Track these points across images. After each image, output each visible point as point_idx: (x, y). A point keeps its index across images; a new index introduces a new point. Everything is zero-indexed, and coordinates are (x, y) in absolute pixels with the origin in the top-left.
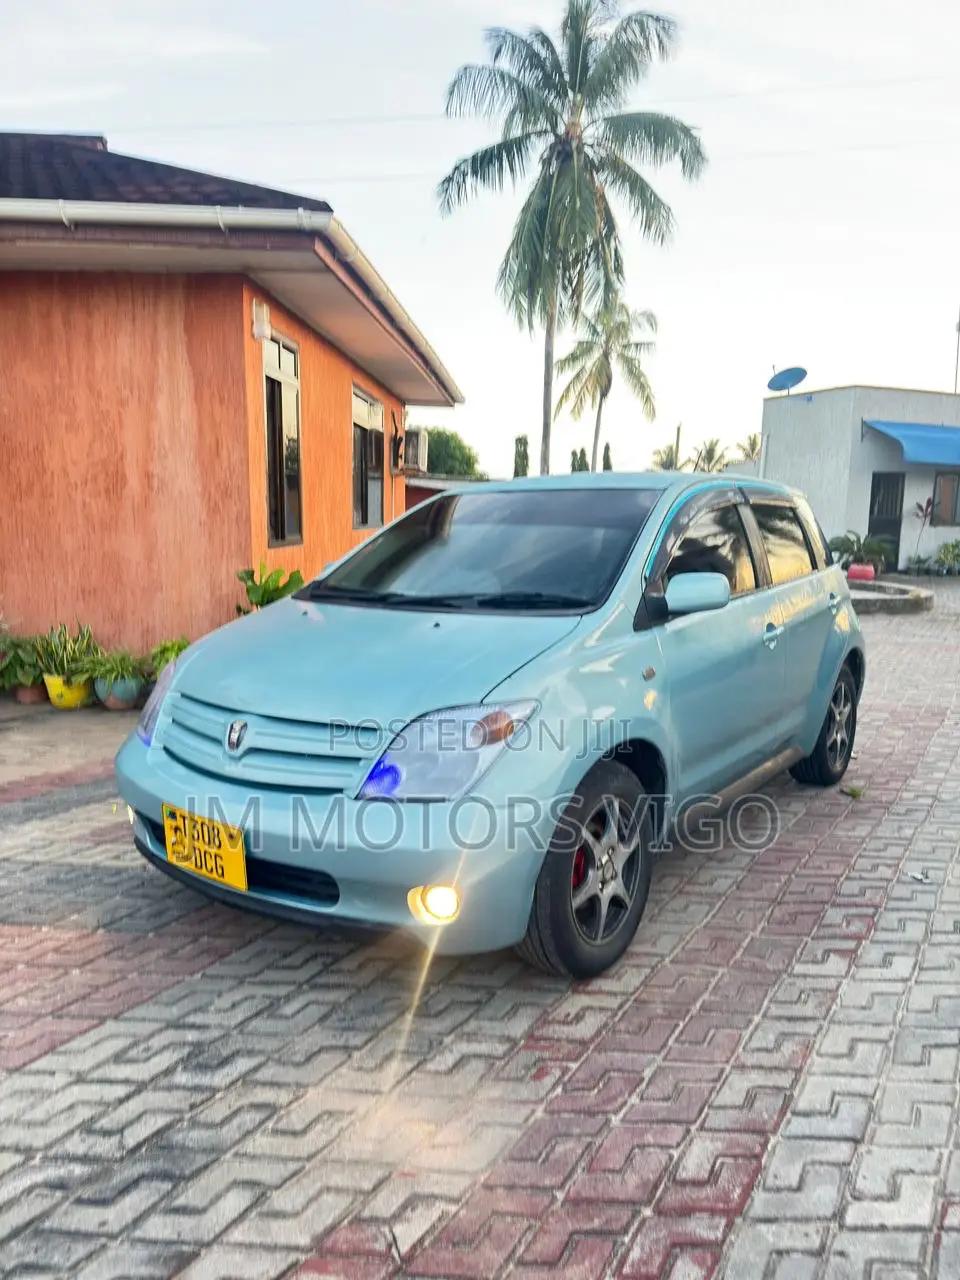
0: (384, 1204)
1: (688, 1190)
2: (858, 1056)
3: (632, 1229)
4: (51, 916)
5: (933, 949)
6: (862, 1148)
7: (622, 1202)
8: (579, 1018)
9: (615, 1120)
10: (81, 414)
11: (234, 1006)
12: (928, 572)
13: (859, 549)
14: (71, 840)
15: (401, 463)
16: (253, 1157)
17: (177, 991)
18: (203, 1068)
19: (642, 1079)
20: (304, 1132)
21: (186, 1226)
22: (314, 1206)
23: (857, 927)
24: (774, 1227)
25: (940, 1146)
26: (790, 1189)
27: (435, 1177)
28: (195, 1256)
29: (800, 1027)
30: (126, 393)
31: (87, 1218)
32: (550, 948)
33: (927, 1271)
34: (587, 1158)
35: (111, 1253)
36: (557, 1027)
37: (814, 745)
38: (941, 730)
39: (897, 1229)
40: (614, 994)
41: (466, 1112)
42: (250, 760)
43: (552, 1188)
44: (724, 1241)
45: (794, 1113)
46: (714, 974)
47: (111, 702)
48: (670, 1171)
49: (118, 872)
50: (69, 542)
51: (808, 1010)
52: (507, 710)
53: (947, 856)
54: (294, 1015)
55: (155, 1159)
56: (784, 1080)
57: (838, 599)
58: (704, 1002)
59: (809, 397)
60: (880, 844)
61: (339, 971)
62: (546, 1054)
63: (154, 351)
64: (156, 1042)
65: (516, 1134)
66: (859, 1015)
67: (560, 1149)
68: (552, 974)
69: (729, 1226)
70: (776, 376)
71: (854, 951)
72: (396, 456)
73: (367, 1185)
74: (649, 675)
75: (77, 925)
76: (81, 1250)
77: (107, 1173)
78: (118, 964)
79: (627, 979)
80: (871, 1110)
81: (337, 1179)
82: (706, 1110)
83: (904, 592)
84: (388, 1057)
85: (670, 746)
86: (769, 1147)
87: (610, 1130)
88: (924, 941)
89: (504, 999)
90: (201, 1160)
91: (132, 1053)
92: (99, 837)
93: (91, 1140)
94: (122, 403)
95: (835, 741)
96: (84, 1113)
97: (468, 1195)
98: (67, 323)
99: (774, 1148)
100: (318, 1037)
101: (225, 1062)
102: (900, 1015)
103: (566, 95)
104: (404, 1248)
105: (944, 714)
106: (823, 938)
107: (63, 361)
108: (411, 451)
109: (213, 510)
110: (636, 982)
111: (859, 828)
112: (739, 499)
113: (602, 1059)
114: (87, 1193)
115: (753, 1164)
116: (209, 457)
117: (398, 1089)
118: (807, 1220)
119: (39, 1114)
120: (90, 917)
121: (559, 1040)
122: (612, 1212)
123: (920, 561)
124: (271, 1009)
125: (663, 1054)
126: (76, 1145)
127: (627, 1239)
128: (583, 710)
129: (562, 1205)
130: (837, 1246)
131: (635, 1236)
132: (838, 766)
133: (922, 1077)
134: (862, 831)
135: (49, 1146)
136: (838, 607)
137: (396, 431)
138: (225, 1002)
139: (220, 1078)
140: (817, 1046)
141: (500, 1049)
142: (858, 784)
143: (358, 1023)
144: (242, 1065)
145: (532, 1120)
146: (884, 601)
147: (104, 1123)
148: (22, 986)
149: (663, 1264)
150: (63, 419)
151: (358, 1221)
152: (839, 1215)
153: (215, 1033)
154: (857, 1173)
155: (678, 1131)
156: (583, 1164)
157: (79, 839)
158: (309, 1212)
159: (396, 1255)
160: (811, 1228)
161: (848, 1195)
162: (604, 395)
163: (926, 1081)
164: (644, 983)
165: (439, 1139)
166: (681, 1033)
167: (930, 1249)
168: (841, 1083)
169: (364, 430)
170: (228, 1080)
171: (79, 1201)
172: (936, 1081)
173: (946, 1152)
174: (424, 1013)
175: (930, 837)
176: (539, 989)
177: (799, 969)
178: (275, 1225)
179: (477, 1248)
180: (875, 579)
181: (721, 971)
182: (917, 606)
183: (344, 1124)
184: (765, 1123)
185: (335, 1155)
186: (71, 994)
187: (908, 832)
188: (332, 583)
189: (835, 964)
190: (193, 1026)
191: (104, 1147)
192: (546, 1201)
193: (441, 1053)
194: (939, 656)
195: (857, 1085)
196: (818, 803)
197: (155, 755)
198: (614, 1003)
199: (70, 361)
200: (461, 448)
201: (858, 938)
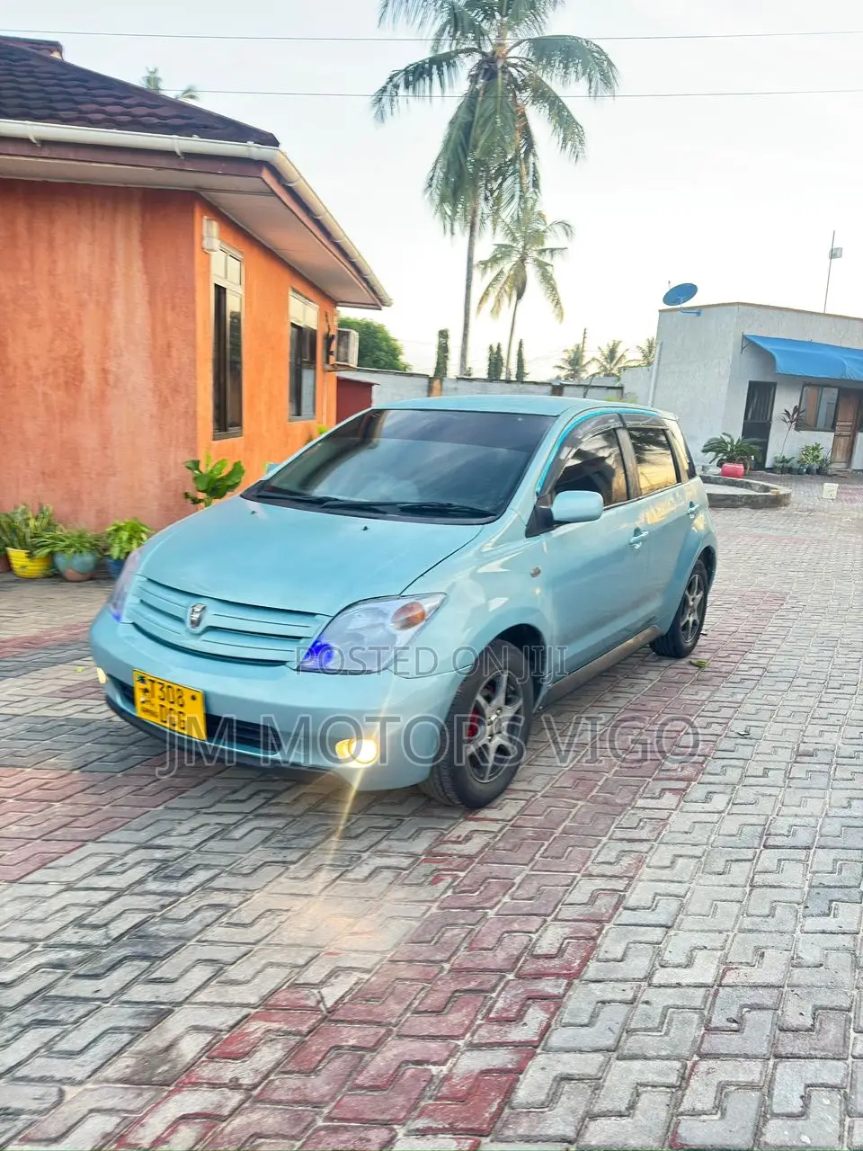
0: (312, 975)
1: (541, 962)
2: (677, 867)
3: (499, 988)
4: (32, 760)
5: (744, 788)
6: (672, 932)
7: (492, 971)
8: (468, 839)
9: (491, 913)
10: (43, 313)
11: (192, 831)
12: (790, 470)
13: (732, 450)
14: (44, 695)
15: (333, 359)
16: (213, 943)
17: (145, 820)
18: (168, 878)
19: (513, 884)
20: (252, 924)
21: (162, 992)
22: (261, 975)
23: (689, 771)
24: (600, 985)
25: (727, 931)
26: (615, 960)
27: (354, 955)
28: (170, 1012)
29: (636, 846)
30: (85, 296)
31: (85, 988)
32: (448, 785)
33: (706, 1013)
34: (468, 940)
35: (104, 1011)
36: (450, 846)
37: (669, 626)
38: (780, 613)
39: (688, 986)
40: (496, 820)
41: (377, 909)
42: (209, 636)
43: (442, 961)
44: (564, 995)
45: (625, 908)
46: (575, 805)
47: (69, 573)
48: (529, 949)
49: (87, 723)
50: (31, 428)
51: (643, 834)
52: (420, 602)
53: (767, 718)
54: (241, 838)
55: (134, 945)
56: (620, 885)
57: (697, 506)
58: (565, 827)
59: (698, 311)
60: (715, 706)
61: (277, 804)
62: (441, 866)
63: (112, 259)
64: (130, 859)
65: (416, 924)
66: (682, 838)
67: (448, 934)
68: (449, 806)
69: (569, 985)
70: (671, 290)
71: (684, 790)
72: (329, 353)
73: (301, 962)
74: (536, 573)
75: (56, 768)
76: (81, 1010)
77: (97, 956)
78: (94, 799)
79: (508, 809)
80: (682, 906)
81: (277, 958)
82: (560, 906)
83: (767, 489)
84: (318, 869)
85: (550, 628)
86: (604, 932)
87: (488, 920)
88: (739, 783)
89: (410, 825)
90: (172, 945)
91: (111, 868)
92: (68, 694)
93: (83, 932)
94: (82, 305)
95: (688, 621)
96: (75, 913)
97: (378, 967)
98: (30, 230)
99: (607, 933)
100: (261, 855)
101: (187, 874)
102: (712, 838)
103: (494, 17)
104: (329, 1003)
105: (784, 599)
106: (662, 779)
107: (26, 265)
108: (342, 349)
109: (163, 404)
110: (514, 812)
111: (701, 693)
112: (618, 424)
113: (484, 869)
114: (82, 970)
115: (590, 943)
116: (160, 356)
117: (324, 893)
118: (625, 981)
119: (37, 914)
120: (66, 760)
121: (451, 855)
122: (485, 977)
123: (784, 461)
124: (223, 833)
125: (530, 865)
126: (71, 936)
127: (494, 995)
128: (482, 600)
129: (448, 973)
130: (644, 998)
131: (500, 993)
132: (689, 642)
133: (722, 883)
134: (704, 695)
135: (48, 937)
136: (695, 513)
137: (329, 329)
138: (185, 828)
139: (184, 886)
140: (647, 860)
141: (406, 862)
142: (704, 656)
143: (294, 843)
144: (201, 876)
145: (428, 914)
146: (749, 497)
147: (91, 920)
148: (13, 816)
149: (519, 1011)
150: (27, 317)
151: (295, 986)
152: (648, 977)
153: (179, 852)
154: (665, 949)
155: (539, 920)
156: (465, 945)
157: (52, 695)
158: (256, 981)
159: (323, 1009)
160: (627, 986)
161: (657, 963)
162: (519, 296)
163: (725, 885)
164: (521, 812)
165: (356, 929)
166: (546, 850)
167: (710, 998)
168: (662, 888)
169: (299, 328)
170: (190, 887)
171: (77, 976)
172: (732, 886)
173: (731, 934)
174: (347, 836)
175: (757, 702)
176: (439, 817)
177: (640, 803)
178: (232, 989)
179: (383, 1002)
180: (745, 475)
181: (580, 803)
182: (776, 502)
183: (283, 918)
184: (602, 915)
185: (275, 941)
186: (56, 822)
187: (739, 697)
188: (274, 484)
189: (669, 800)
190: (159, 847)
191: (94, 937)
192: (436, 970)
193: (359, 865)
194: (787, 548)
195: (673, 888)
196: (670, 672)
197: (125, 630)
198: (495, 827)
199: (33, 266)
200: (387, 339)
201: (689, 780)
